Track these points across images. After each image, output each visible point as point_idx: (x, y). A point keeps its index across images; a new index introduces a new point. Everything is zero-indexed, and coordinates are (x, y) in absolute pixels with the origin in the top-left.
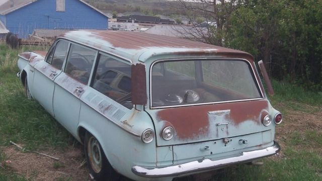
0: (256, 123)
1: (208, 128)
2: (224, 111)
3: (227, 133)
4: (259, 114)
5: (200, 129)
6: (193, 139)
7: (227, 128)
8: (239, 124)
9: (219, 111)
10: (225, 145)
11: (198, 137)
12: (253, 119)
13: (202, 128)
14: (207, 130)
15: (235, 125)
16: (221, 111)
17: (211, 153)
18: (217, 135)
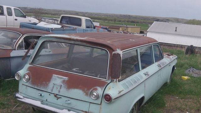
0: (85, 94)
1: (49, 83)
2: (63, 77)
3: (59, 92)
4: (91, 89)
5: (43, 83)
6: (38, 87)
7: (60, 88)
8: (70, 89)
9: (59, 76)
10: (57, 100)
11: (41, 87)
12: (83, 90)
13: (45, 82)
14: (47, 85)
15: (67, 89)
16: (61, 77)
17: (47, 100)
18: (52, 90)
